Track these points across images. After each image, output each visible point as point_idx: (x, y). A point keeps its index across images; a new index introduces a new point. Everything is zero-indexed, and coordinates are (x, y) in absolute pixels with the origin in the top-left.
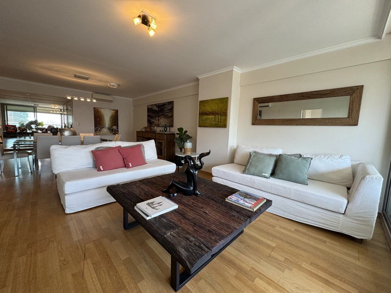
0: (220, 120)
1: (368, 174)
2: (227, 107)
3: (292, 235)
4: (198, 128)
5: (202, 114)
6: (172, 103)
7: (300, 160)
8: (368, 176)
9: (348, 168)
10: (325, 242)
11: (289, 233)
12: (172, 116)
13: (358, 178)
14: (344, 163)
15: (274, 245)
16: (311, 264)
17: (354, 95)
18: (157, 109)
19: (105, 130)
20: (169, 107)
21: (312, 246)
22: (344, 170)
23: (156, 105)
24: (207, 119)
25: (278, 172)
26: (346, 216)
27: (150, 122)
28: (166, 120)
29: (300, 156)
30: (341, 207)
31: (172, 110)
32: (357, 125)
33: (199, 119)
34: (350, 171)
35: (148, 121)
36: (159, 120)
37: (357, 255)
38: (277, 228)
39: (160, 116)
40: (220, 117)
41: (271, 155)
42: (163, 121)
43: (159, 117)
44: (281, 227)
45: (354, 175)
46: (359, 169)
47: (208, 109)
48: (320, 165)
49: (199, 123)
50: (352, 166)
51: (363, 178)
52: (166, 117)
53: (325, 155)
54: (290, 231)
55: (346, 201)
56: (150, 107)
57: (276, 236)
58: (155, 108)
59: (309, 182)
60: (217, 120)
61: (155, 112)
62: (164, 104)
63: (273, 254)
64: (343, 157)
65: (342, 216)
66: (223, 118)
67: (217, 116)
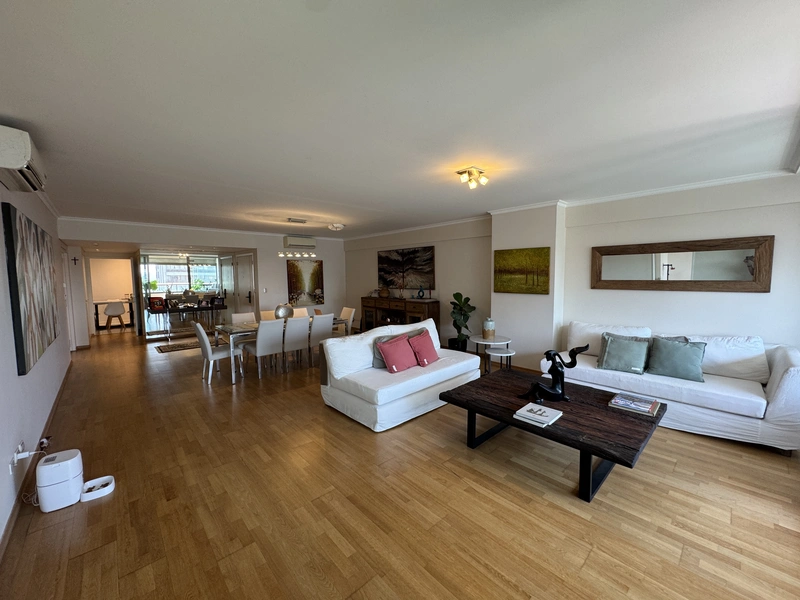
0: (536, 283)
1: (792, 366)
2: (548, 262)
3: (693, 449)
4: (494, 295)
5: (499, 271)
6: (431, 249)
7: (688, 346)
8: (792, 369)
9: (762, 355)
10: (741, 456)
11: (690, 448)
12: (432, 272)
13: (778, 369)
14: (755, 350)
15: (675, 461)
16: (730, 478)
17: (761, 249)
18: (400, 258)
19: (304, 298)
20: (427, 255)
21: (724, 461)
22: (755, 358)
23: (397, 251)
24: (510, 280)
25: (654, 363)
26: (767, 421)
27: (384, 281)
28: (419, 278)
29: (686, 340)
30: (759, 409)
31: (431, 260)
32: (769, 291)
33: (495, 279)
34: (764, 358)
35: (381, 278)
36: (403, 277)
37: (786, 469)
38: (668, 442)
39: (407, 270)
40: (535, 277)
41: (637, 339)
42: (413, 279)
43: (403, 272)
44: (673, 441)
45: (770, 365)
46: (778, 356)
47: (512, 263)
48: (718, 352)
49: (495, 286)
50: (766, 351)
51: (786, 371)
52: (420, 272)
53: (724, 337)
54: (688, 444)
55: (765, 402)
56: (383, 255)
57: (671, 452)
58: (395, 257)
59: (705, 377)
60: (531, 282)
61: (395, 263)
62: (415, 251)
63: (677, 469)
64: (752, 340)
65: (760, 422)
66: (542, 279)
67: (530, 277)
